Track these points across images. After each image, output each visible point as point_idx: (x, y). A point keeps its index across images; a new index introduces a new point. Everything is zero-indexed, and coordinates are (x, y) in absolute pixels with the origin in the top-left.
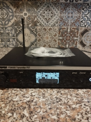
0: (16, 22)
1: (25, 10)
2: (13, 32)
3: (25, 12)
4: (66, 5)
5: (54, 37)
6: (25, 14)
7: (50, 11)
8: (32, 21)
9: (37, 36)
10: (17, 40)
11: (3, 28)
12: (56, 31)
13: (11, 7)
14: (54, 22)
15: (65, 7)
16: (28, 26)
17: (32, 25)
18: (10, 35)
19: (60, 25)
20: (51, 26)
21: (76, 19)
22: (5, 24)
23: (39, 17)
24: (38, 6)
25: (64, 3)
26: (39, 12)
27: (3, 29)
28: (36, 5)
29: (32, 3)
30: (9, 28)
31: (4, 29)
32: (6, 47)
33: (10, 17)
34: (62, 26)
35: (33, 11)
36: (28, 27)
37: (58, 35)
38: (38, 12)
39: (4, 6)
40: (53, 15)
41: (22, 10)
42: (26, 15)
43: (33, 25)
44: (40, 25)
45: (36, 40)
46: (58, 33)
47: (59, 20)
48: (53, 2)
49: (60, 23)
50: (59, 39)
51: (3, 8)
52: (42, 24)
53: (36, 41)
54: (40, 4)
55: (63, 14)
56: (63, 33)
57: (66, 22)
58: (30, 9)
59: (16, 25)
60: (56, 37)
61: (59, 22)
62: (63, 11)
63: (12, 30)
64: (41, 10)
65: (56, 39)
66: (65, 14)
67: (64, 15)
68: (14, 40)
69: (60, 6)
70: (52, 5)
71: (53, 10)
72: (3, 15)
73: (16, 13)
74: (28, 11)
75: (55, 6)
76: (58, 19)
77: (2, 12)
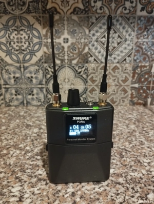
0: (47, 55)
1: (66, 31)
2: (40, 75)
3: (66, 35)
4: (148, 21)
5: (123, 84)
6: (66, 40)
7: (115, 32)
8: (80, 54)
9: (87, 82)
10: (47, 91)
11: (20, 67)
12: (127, 73)
13: (37, 26)
14: (123, 54)
15: (147, 24)
16: (71, 62)
17: (78, 61)
18: (34, 80)
19: (135, 60)
20: (118, 62)
22: (24, 61)
23: (93, 45)
24: (93, 23)
25: (145, 17)
26: (94, 35)
27: (21, 70)
28: (88, 21)
29: (81, 17)
30: (33, 69)
31: (22, 69)
32: (25, 105)
33: (34, 45)
34: (140, 62)
35: (81, 33)
36: (71, 65)
37: (130, 79)
38: (91, 35)
39: (23, 25)
40: (121, 40)
41: (59, 33)
42: (67, 42)
43: (80, 61)
44: (95, 60)
45: (87, 90)
46: (132, 75)
47: (134, 51)
48: (122, 15)
49: (135, 56)
50: (133, 88)
51: (21, 28)
52: (99, 59)
53: (85, 93)
54: (97, 19)
55: (142, 38)
56: (140, 76)
57: (149, 53)
58: (76, 30)
59: (45, 62)
60: (126, 84)
61: (133, 54)
62: (143, 32)
63: (37, 71)
64: (97, 32)
65: (126, 87)
66: (147, 38)
67: (144, 40)
68: (42, 91)
69: (138, 23)
70: (120, 21)
71: (121, 30)
72: (21, 42)
73: (47, 39)
74: (72, 33)
75: (127, 23)
76: (132, 49)
77: (19, 36)
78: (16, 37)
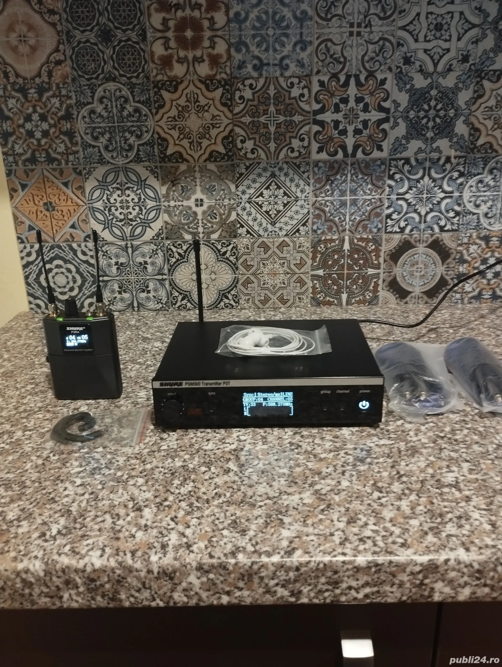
0: (168, 226)
1: (198, 188)
2: (159, 260)
3: (199, 195)
4: (331, 167)
5: (297, 270)
6: (199, 202)
7: (279, 188)
8: (223, 223)
9: (237, 268)
10: (171, 285)
11: (127, 247)
12: (303, 252)
13: (152, 181)
14: (295, 222)
15: (329, 173)
16: (209, 237)
17: (221, 235)
18: (150, 268)
19: (315, 231)
20: (286, 235)
21: (368, 208)
22: (133, 237)
23: (244, 209)
24: (241, 174)
25: (325, 162)
26: (244, 192)
27: (128, 253)
28: (233, 171)
29: (222, 166)
30: (146, 249)
31: (130, 250)
32: (136, 309)
33: (149, 211)
34: (323, 233)
35: (223, 190)
36: (209, 242)
37: (309, 262)
38: (239, 193)
39: (130, 180)
40: (289, 199)
41: (188, 191)
42: (202, 205)
43: (224, 234)
44: (248, 232)
45: (237, 283)
46: (311, 255)
47: (311, 216)
48: (287, 160)
49: (313, 223)
50: (314, 277)
51: (127, 186)
52: (254, 231)
53: (236, 286)
54: (247, 168)
55: (323, 195)
56: (325, 256)
57: (337, 219)
58: (214, 186)
59: (167, 238)
60: (302, 270)
61: (310, 221)
62: (324, 185)
63: (155, 252)
64: (249, 187)
65: (301, 275)
66: (332, 194)
67: (326, 198)
68: (163, 285)
69: (314, 172)
70: (285, 170)
71: (288, 184)
72: (128, 207)
73: (169, 202)
74: (209, 191)
75: (296, 172)
76: (308, 212)
77: (124, 198)
78: (119, 199)
